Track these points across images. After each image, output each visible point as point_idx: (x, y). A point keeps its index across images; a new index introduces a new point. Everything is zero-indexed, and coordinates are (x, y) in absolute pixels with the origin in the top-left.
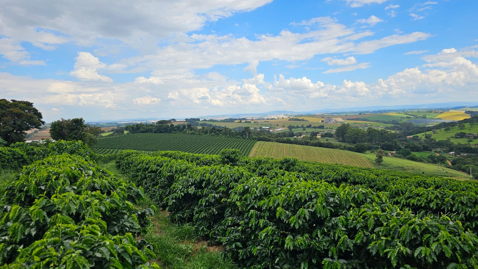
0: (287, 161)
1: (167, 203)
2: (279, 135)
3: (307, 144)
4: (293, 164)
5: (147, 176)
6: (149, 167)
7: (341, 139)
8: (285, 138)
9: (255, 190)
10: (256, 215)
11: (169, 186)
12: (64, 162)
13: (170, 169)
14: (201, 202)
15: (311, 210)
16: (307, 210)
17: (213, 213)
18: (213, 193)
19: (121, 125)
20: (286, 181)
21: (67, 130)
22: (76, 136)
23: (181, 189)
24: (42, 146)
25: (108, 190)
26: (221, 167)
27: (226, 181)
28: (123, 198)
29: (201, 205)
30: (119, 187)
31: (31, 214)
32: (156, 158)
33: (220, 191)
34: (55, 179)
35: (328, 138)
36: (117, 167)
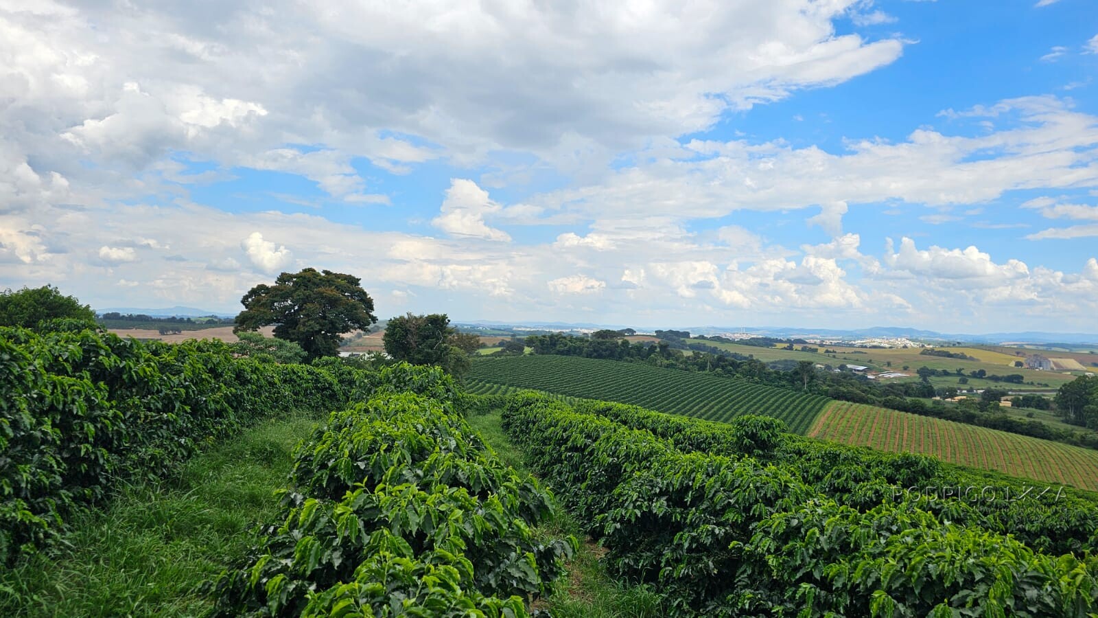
0: (909, 463)
1: (602, 527)
2: (891, 388)
3: (970, 419)
4: (927, 473)
5: (563, 457)
6: (569, 437)
7: (1072, 415)
8: (908, 399)
9: (818, 535)
10: (816, 597)
11: (611, 486)
12: (404, 411)
13: (613, 448)
14: (681, 539)
15: (970, 613)
16: (959, 611)
17: (707, 571)
18: (709, 523)
19: (519, 335)
20: (903, 522)
21: (416, 338)
22: (430, 351)
23: (636, 500)
24: (367, 365)
25: (482, 488)
26: (733, 461)
27: (744, 499)
28: (510, 511)
29: (680, 546)
30: (505, 484)
31: (337, 520)
32: (585, 419)
33: (728, 519)
34: (385, 451)
35: (1031, 410)
36: (502, 427)
